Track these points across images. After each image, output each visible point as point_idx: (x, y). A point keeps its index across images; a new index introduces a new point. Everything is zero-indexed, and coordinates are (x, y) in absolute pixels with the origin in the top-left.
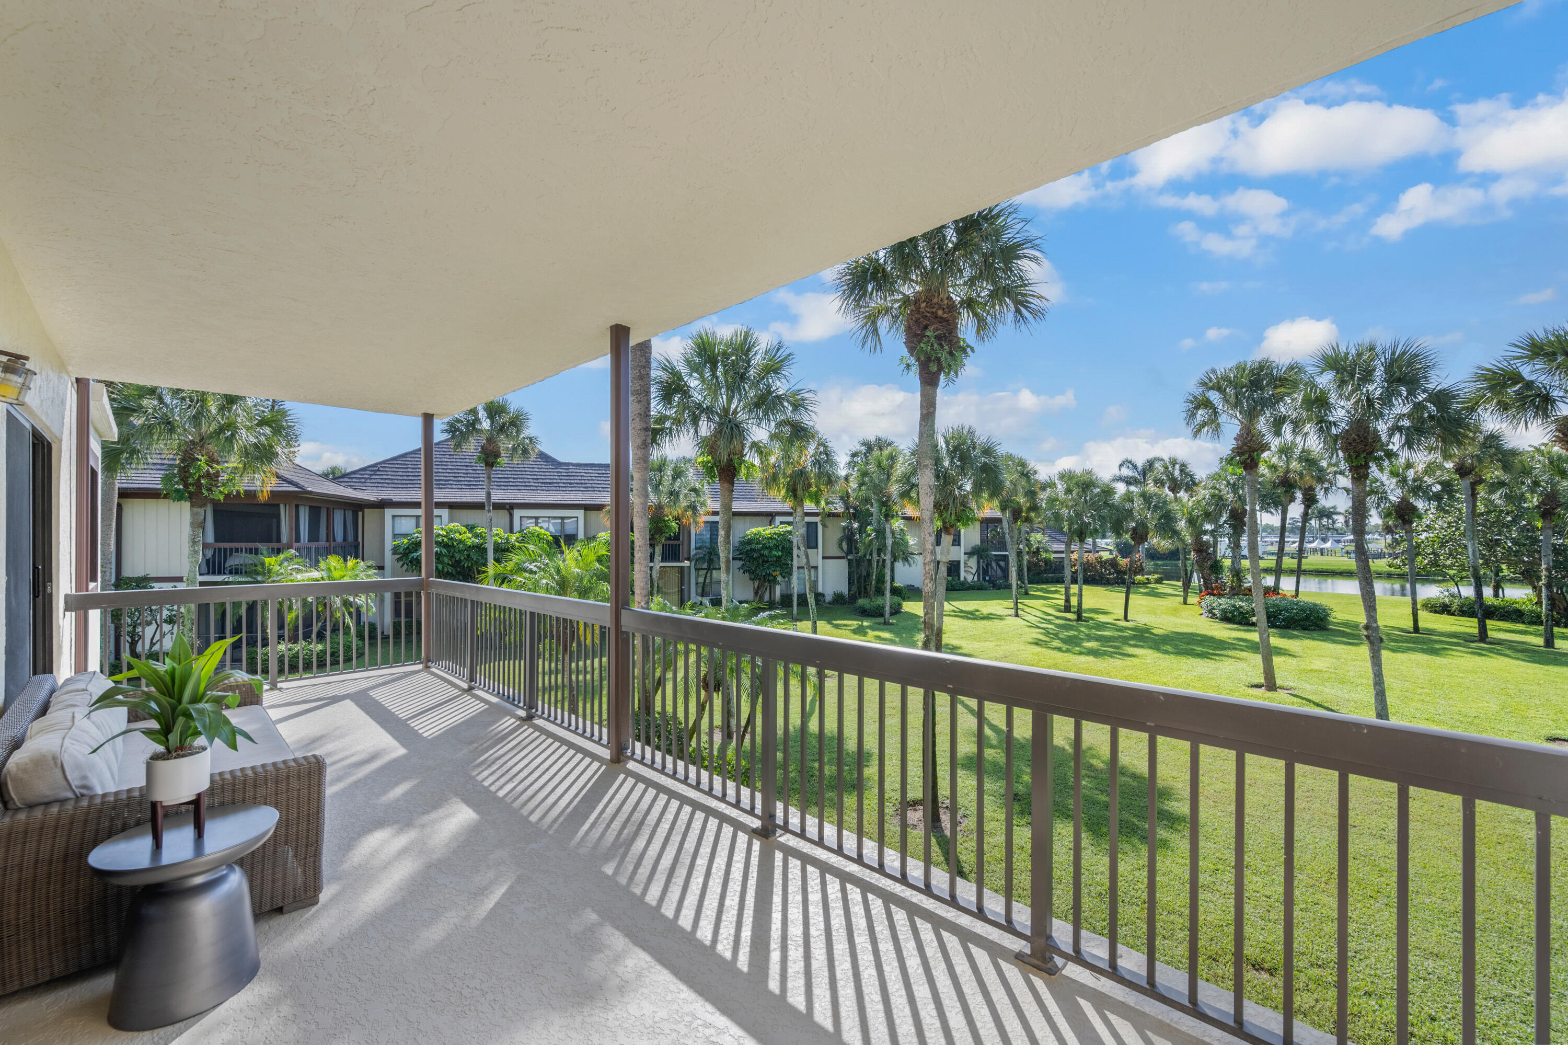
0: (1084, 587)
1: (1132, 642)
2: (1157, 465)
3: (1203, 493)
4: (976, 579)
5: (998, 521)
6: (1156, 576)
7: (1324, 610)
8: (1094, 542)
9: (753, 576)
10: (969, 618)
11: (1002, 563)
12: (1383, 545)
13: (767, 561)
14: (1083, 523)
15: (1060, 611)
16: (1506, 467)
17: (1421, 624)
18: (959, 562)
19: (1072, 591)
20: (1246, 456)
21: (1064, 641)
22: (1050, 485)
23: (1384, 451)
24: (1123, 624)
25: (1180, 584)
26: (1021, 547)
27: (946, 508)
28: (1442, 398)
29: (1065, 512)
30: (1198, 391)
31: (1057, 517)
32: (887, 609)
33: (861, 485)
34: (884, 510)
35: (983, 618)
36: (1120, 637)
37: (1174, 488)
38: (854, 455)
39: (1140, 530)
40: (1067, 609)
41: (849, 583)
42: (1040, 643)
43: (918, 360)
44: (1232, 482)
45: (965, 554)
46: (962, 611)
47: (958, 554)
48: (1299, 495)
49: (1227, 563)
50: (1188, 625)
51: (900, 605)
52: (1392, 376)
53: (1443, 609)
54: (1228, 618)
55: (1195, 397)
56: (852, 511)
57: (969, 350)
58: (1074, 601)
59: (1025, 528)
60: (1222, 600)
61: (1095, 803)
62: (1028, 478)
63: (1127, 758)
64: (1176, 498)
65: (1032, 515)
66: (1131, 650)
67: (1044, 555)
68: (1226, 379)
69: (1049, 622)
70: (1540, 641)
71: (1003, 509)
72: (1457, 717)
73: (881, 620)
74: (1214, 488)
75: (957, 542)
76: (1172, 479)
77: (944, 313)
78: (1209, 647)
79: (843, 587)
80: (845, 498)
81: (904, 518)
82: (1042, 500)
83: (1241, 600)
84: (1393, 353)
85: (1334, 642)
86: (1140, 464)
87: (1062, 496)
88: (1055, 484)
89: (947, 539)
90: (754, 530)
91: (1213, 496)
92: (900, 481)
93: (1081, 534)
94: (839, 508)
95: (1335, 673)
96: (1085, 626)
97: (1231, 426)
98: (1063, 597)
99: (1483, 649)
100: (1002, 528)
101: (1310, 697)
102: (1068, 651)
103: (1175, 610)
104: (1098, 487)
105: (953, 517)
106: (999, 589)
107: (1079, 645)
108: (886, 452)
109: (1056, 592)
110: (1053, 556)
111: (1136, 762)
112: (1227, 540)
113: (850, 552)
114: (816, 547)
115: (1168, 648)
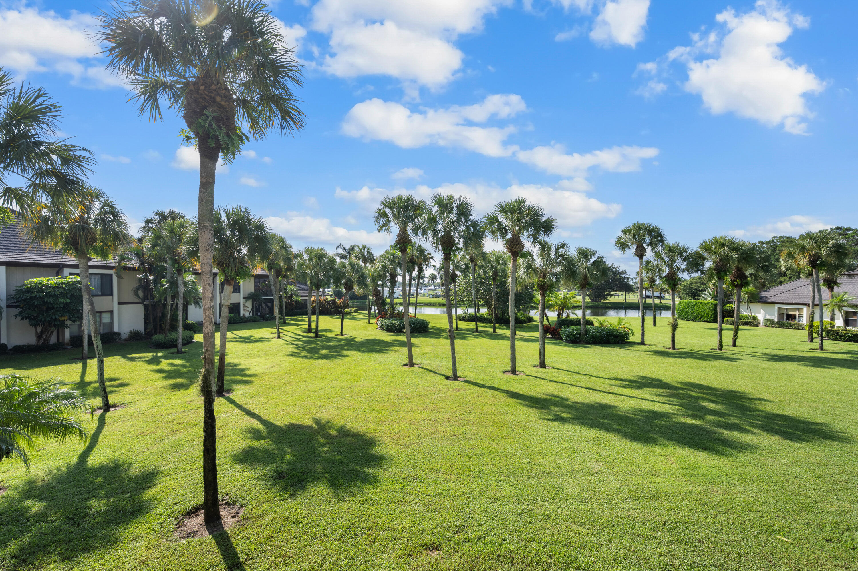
0: (320, 317)
1: (346, 348)
2: (356, 249)
3: (378, 265)
4: (251, 315)
5: (267, 277)
6: (355, 309)
7: (427, 322)
8: (324, 290)
9: (34, 322)
10: (246, 342)
11: (269, 304)
12: (441, 292)
13: (53, 308)
14: (319, 278)
15: (305, 332)
16: (484, 259)
17: (459, 326)
18: (239, 304)
19: (312, 319)
20: (402, 245)
21: (309, 351)
22: (300, 255)
23: (456, 247)
24: (340, 337)
25: (367, 312)
26: (281, 293)
27: (228, 265)
28: (475, 224)
29: (308, 272)
30: (381, 207)
31: (304, 275)
32: (180, 341)
33: (154, 246)
34: (176, 266)
35: (256, 341)
36: (339, 345)
37: (365, 261)
38: (148, 221)
39: (349, 283)
40: (310, 330)
41: (146, 323)
42: (294, 354)
43: (197, 134)
44: (390, 259)
45: (243, 298)
46: (241, 338)
47: (238, 298)
48: (416, 268)
49: (388, 301)
50: (371, 335)
51: (192, 337)
52: (460, 211)
53: (463, 319)
54: (389, 329)
55: (380, 210)
56: (147, 266)
57: (244, 138)
58: (313, 325)
59: (284, 281)
60: (386, 321)
61: (334, 462)
62: (286, 250)
63: (350, 423)
64: (365, 266)
65: (288, 273)
66: (346, 353)
67: (295, 298)
68: (394, 202)
69: (299, 340)
70: (491, 330)
71: (270, 269)
72: (477, 368)
73: (175, 350)
74: (383, 262)
75: (237, 290)
76: (364, 256)
77: (222, 100)
78: (382, 346)
79: (140, 326)
80: (139, 254)
81: (195, 273)
82: (295, 264)
83: (395, 320)
84: (460, 201)
85: (431, 338)
86: (347, 248)
87: (307, 262)
88: (302, 255)
89: (228, 289)
90: (35, 280)
91: (382, 266)
92: (189, 243)
93: (318, 285)
94: (135, 263)
95: (433, 353)
96: (320, 341)
97: (395, 228)
98: (307, 323)
99: (477, 335)
100: (269, 282)
101: (427, 368)
102: (311, 358)
103: (365, 327)
104: (327, 258)
105: (233, 272)
106: (267, 320)
107: (317, 353)
108: (178, 222)
109: (302, 320)
110: (300, 299)
111: (355, 425)
112: (388, 289)
113: (145, 298)
114: (111, 294)
115: (364, 349)
